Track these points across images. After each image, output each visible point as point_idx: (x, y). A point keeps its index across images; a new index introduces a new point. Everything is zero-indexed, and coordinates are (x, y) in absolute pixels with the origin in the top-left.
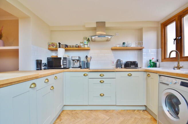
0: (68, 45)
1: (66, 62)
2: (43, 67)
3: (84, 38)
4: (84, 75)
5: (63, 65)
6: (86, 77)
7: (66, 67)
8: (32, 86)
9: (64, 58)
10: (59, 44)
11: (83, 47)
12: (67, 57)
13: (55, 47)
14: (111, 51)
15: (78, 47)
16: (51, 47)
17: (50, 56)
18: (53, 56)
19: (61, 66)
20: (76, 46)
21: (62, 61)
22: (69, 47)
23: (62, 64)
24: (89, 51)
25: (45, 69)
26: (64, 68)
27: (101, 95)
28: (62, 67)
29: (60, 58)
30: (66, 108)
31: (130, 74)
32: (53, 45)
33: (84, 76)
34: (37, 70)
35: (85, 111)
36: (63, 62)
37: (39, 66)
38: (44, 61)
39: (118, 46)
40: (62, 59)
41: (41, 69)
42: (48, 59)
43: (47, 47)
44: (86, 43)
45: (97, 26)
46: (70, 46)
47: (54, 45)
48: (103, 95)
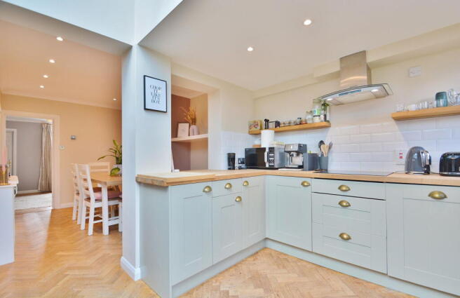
0: (281, 121)
1: (273, 157)
2: (237, 165)
3: (314, 102)
4: (303, 184)
5: (269, 161)
6: (306, 188)
7: (273, 166)
8: (206, 190)
9: (270, 148)
10: (267, 121)
11: (311, 122)
12: (275, 146)
13: (259, 128)
14: (393, 122)
15: (300, 124)
16: (254, 129)
17: (250, 146)
18: (255, 145)
19: (265, 164)
20: (295, 122)
21: (266, 154)
22: (282, 125)
23: (266, 160)
24: (327, 129)
25: (240, 168)
26: (272, 168)
27: (341, 235)
28: (267, 166)
29: (264, 149)
30: (270, 245)
31: (440, 193)
32: (255, 124)
33: (301, 186)
34: (229, 169)
35: (305, 263)
36: (268, 157)
37: (231, 163)
38: (240, 155)
39: (413, 108)
40: (267, 150)
41: (234, 169)
42: (247, 151)
43: (247, 130)
44: (316, 114)
45: (341, 68)
46: (284, 123)
47: (257, 125)
48: (349, 238)
